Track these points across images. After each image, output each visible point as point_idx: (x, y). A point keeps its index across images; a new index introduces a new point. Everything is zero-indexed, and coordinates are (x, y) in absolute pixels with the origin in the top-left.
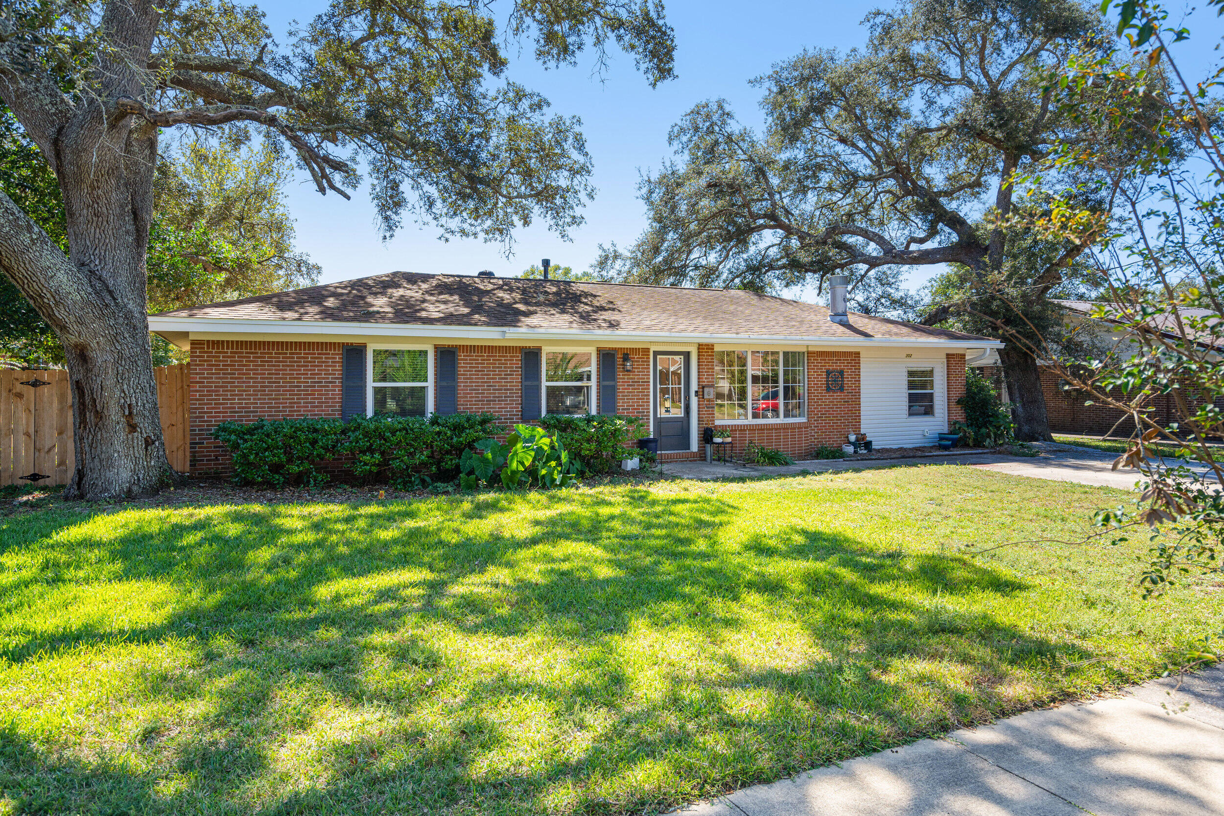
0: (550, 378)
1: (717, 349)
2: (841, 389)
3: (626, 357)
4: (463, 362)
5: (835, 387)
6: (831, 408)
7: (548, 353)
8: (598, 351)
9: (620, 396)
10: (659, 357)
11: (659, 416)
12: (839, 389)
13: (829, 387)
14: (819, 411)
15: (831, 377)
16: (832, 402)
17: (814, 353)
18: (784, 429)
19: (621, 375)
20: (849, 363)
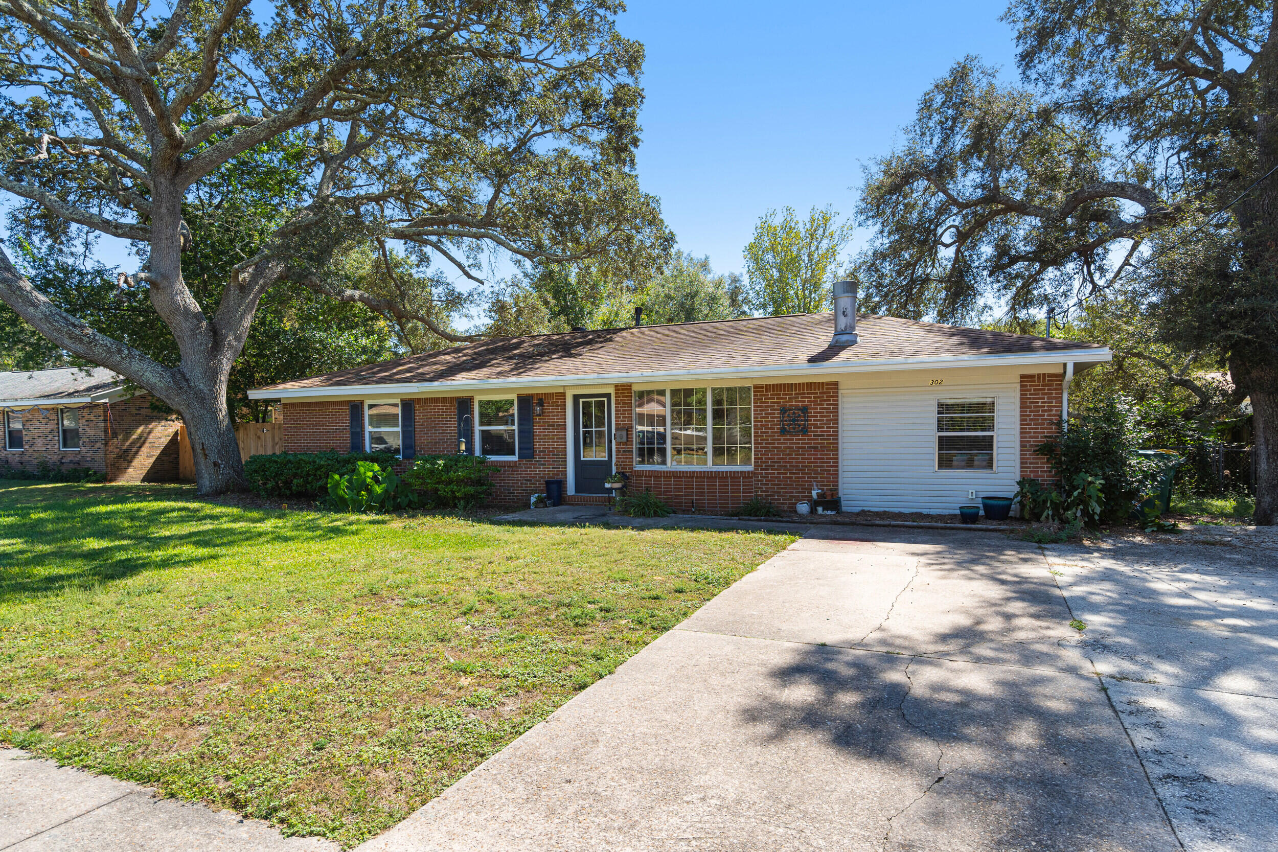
0: (482, 424)
1: (636, 388)
2: (805, 431)
3: (541, 402)
4: (419, 412)
5: (794, 428)
6: (788, 455)
7: (480, 402)
8: (518, 397)
9: (537, 439)
10: (581, 400)
11: (582, 459)
12: (802, 431)
13: (785, 429)
14: (770, 459)
15: (789, 416)
16: (789, 447)
17: (762, 387)
18: (708, 478)
19: (537, 419)
20: (818, 397)
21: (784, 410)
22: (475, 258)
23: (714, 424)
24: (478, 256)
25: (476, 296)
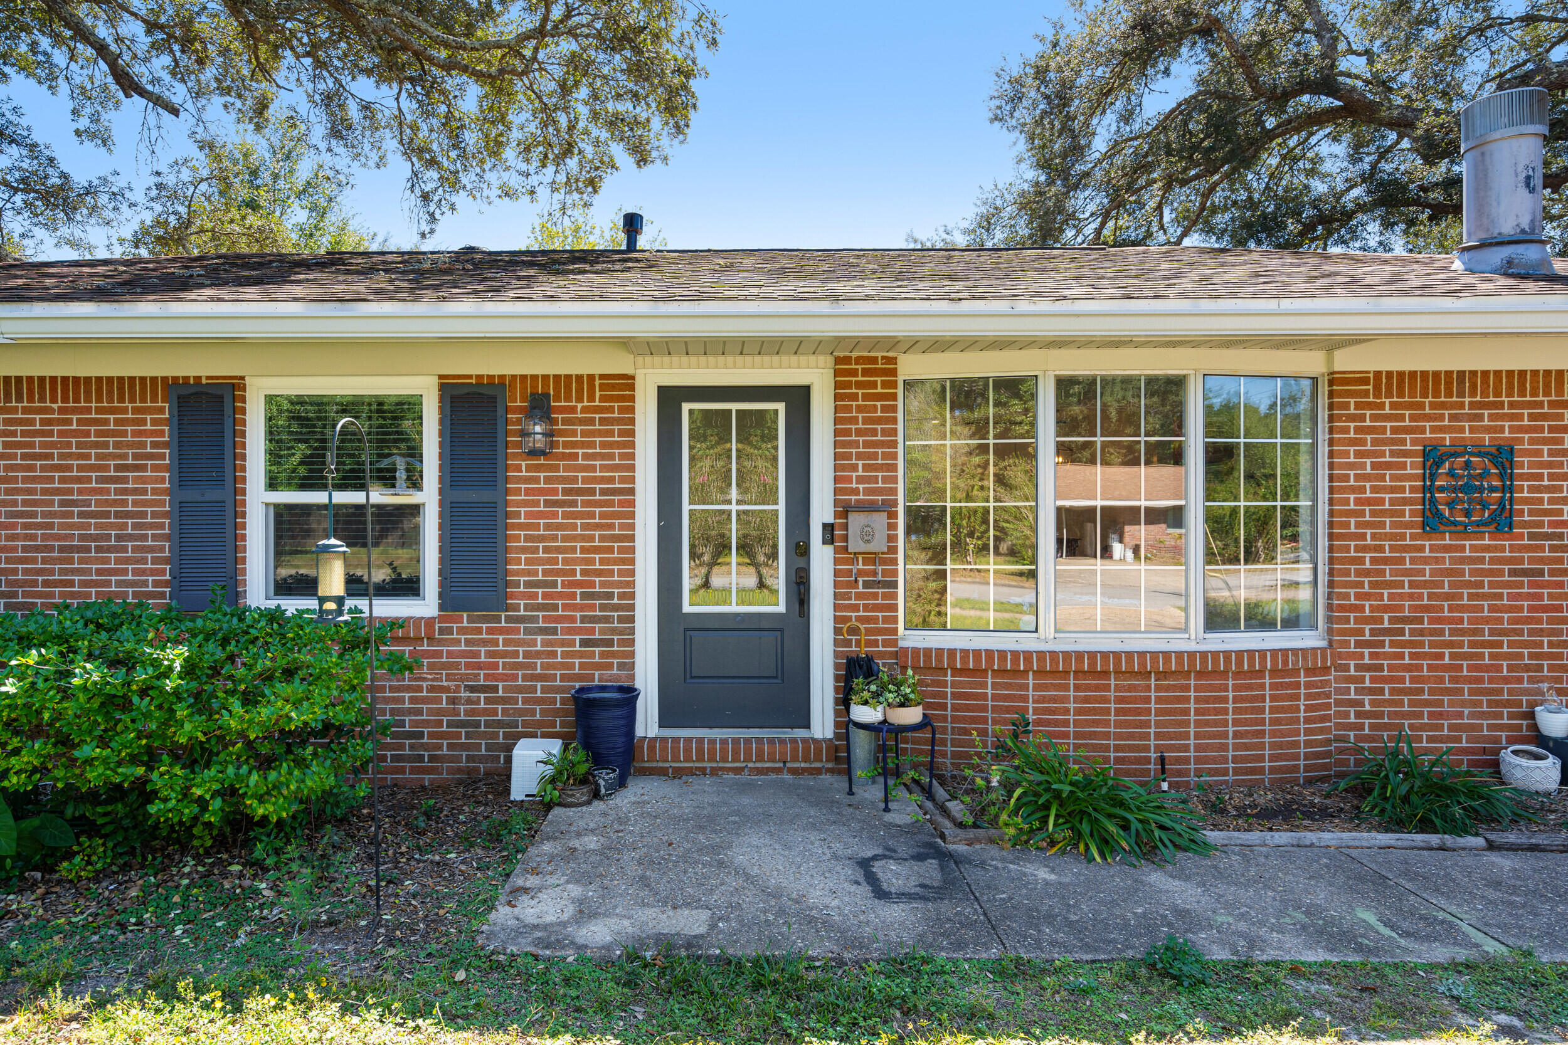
1: (910, 371)
2: (1501, 521)
3: (541, 408)
5: (1467, 513)
6: (1448, 597)
7: (270, 399)
8: (442, 387)
9: (519, 539)
10: (686, 407)
11: (687, 608)
12: (1492, 520)
13: (1438, 514)
14: (1386, 609)
15: (1451, 474)
16: (1449, 573)
17: (1365, 381)
18: (1200, 675)
19: (521, 469)
20: (1544, 417)
21: (1433, 457)
22: (95, 118)
23: (1208, 497)
24: (104, 117)
25: (103, 199)
